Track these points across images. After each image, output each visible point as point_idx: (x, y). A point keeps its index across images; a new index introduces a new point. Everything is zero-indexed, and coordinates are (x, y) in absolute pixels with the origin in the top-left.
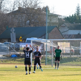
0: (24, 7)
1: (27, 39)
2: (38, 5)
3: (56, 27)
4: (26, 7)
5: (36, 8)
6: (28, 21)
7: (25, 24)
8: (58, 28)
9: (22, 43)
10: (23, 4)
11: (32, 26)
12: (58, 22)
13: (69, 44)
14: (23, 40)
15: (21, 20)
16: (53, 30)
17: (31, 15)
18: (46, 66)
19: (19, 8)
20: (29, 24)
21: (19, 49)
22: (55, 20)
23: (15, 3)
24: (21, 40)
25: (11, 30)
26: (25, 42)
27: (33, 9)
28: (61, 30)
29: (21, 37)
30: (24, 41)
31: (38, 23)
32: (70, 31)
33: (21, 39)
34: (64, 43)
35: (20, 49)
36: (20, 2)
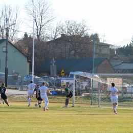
1: (71, 73)
2: (86, 32)
3: (107, 59)
4: (70, 34)
5: (83, 36)
6: (73, 52)
7: (69, 54)
8: (109, 61)
9: (64, 77)
10: (67, 30)
11: (77, 57)
12: (109, 53)
13: (121, 80)
14: (65, 74)
15: (64, 49)
16: (103, 63)
17: (77, 44)
18: (91, 106)
19: (62, 35)
20: (74, 55)
21: (60, 85)
22: (105, 51)
23: (58, 29)
24: (63, 75)
25: (51, 62)
26: (68, 77)
27: (79, 36)
28: (113, 63)
29: (63, 71)
30: (67, 75)
31: (85, 53)
32: (123, 64)
33: (63, 73)
34: (116, 79)
35: (62, 84)
36: (64, 28)
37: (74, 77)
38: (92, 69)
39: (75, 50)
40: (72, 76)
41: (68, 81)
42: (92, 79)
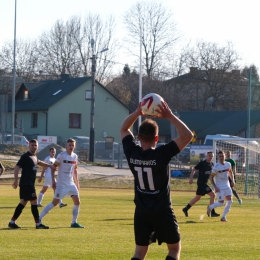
0: (204, 68)
1: (208, 137)
2: (234, 63)
4: (206, 67)
5: (229, 71)
6: (211, 99)
7: (205, 104)
9: (195, 144)
10: (200, 60)
11: (219, 109)
14: (198, 139)
15: (195, 95)
17: (218, 85)
18: (245, 198)
19: (191, 68)
20: (214, 105)
21: (189, 160)
23: (183, 59)
24: (193, 140)
26: (202, 144)
27: (222, 71)
30: (201, 141)
31: (232, 102)
35: (191, 158)
36: (195, 56)
37: (215, 144)
38: (245, 129)
39: (214, 95)
40: (210, 143)
41: (202, 152)
42: (245, 147)
